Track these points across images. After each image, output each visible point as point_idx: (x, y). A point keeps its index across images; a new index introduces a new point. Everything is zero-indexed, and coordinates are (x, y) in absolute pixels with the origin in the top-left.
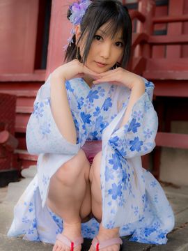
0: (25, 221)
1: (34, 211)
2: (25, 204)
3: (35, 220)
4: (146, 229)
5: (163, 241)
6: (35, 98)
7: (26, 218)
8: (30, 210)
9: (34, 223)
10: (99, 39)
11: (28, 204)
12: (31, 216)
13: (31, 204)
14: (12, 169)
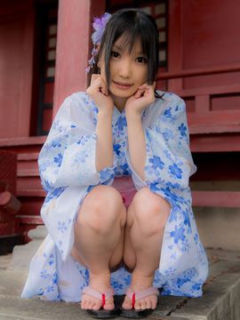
0: (44, 276)
1: (54, 264)
2: (45, 255)
3: (56, 275)
4: (179, 280)
5: (198, 293)
6: (36, 160)
7: (45, 271)
8: (51, 263)
9: (54, 278)
10: (116, 56)
11: (48, 255)
12: (51, 270)
13: (51, 256)
14: (13, 235)
